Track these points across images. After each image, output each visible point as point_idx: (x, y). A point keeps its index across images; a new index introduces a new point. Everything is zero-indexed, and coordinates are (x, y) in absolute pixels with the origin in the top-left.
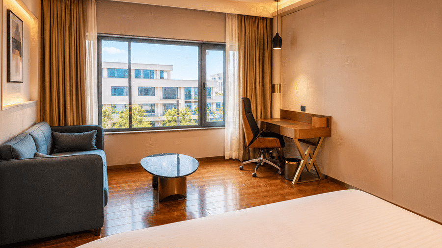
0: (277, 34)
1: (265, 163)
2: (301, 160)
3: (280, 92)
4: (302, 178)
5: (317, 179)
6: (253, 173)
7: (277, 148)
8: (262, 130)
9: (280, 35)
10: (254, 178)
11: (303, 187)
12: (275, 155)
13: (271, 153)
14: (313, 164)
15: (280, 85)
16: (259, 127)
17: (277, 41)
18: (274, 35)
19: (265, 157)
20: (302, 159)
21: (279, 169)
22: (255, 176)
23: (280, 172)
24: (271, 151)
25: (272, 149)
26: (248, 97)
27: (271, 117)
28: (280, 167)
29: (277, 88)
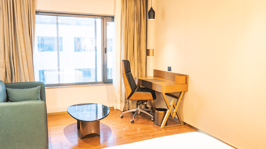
0: (152, 8)
1: (141, 112)
2: (167, 110)
3: (153, 56)
4: (168, 123)
5: (179, 125)
6: (131, 120)
7: (150, 101)
8: (139, 86)
9: (154, 9)
10: (132, 124)
11: (168, 130)
12: (148, 106)
13: (146, 105)
14: (176, 113)
15: (153, 50)
16: (137, 83)
17: (151, 14)
18: (149, 9)
19: (141, 108)
20: (169, 109)
21: (152, 116)
22: (133, 122)
23: (152, 119)
24: (145, 103)
25: (146, 101)
26: (128, 60)
27: (146, 76)
28: (152, 115)
29: (151, 52)
